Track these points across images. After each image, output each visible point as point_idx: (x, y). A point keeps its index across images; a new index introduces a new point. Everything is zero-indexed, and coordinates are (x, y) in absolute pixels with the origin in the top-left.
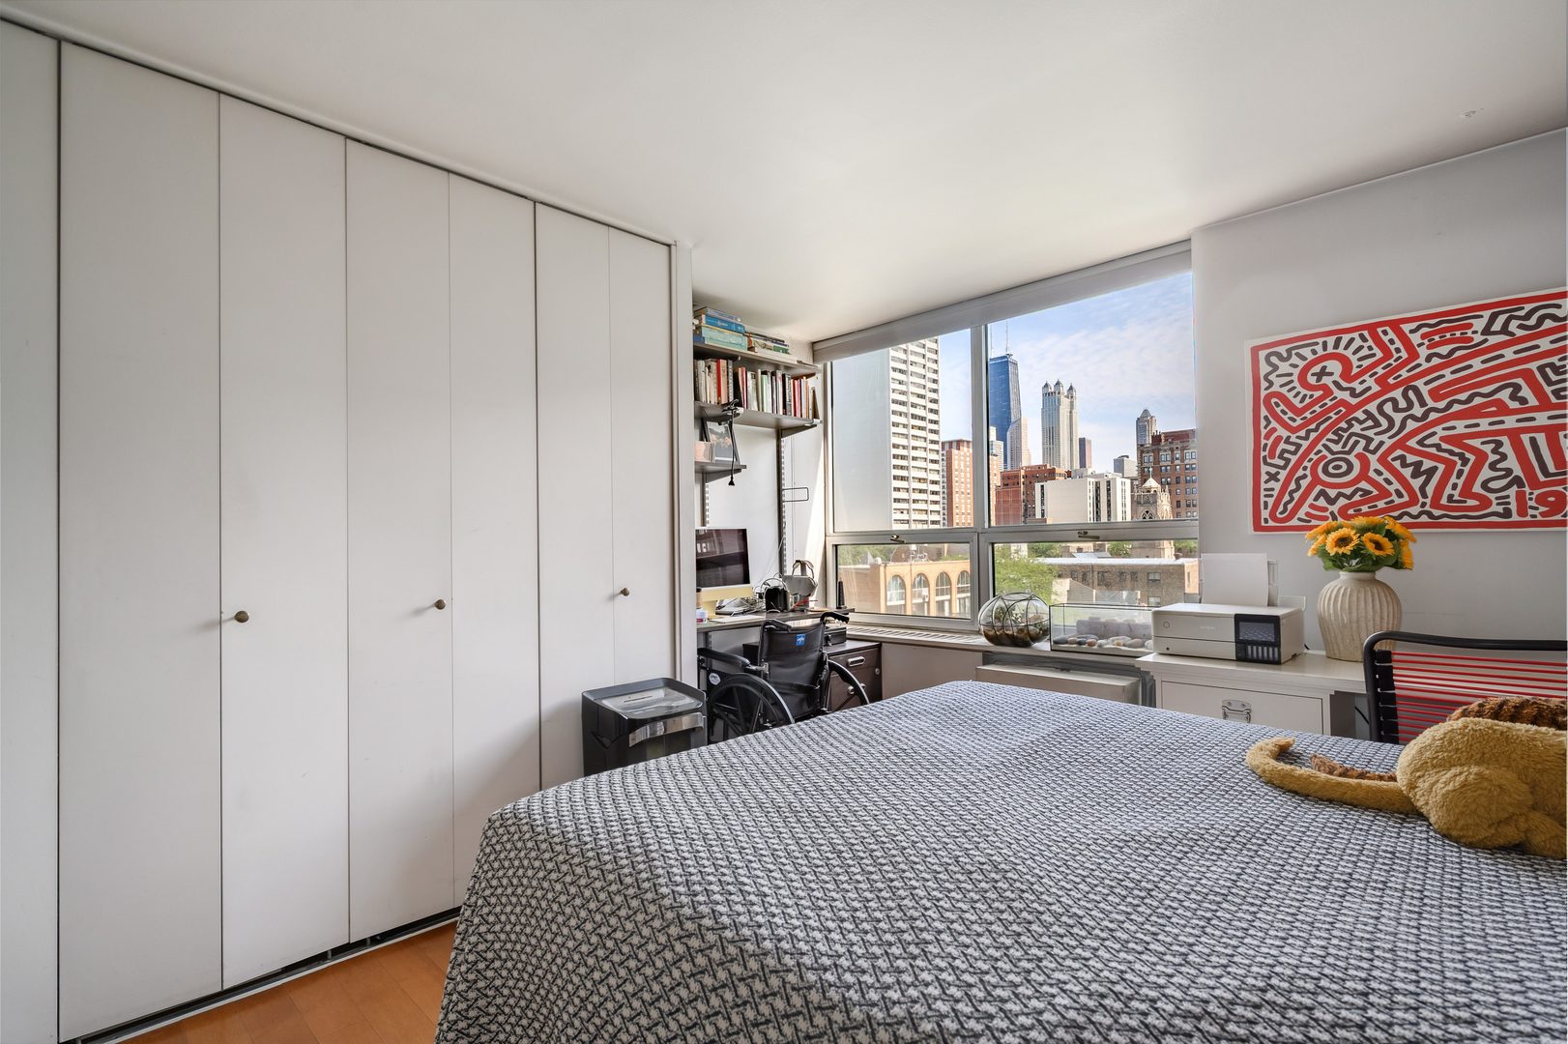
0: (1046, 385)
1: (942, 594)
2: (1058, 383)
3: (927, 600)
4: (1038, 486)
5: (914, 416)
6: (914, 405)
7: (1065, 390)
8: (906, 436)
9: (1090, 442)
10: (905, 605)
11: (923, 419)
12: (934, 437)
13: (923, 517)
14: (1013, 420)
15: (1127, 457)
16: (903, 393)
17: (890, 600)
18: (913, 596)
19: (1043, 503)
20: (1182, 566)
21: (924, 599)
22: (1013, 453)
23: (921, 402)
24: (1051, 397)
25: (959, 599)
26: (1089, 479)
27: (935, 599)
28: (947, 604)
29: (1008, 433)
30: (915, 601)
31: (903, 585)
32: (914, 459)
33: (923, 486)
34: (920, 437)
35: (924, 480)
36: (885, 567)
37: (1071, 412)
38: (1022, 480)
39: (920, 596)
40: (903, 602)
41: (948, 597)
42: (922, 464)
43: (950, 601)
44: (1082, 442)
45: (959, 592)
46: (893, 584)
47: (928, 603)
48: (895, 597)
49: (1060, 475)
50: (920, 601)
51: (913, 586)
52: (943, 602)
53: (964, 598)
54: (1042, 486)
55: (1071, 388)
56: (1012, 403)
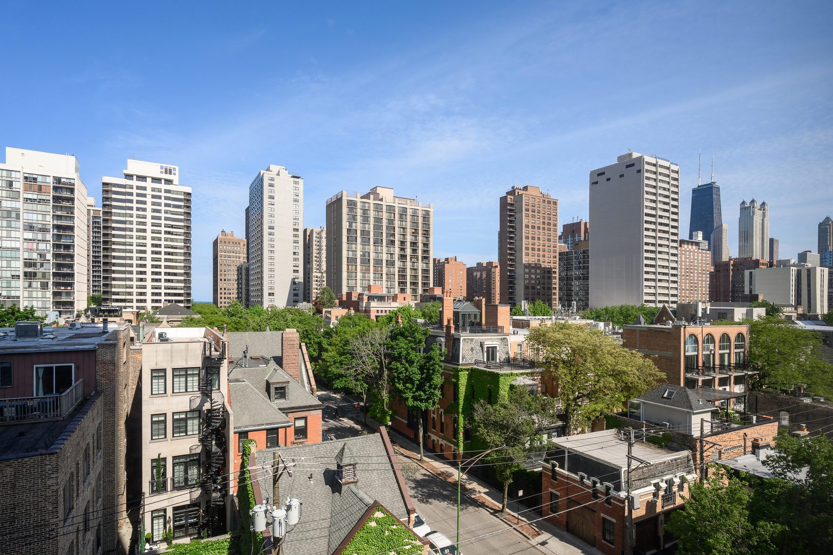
0: (744, 203)
1: (724, 349)
2: (753, 201)
3: (713, 352)
4: (747, 272)
5: (661, 224)
6: (661, 217)
7: (758, 205)
8: (654, 238)
9: (777, 241)
10: (697, 356)
11: (667, 225)
12: (675, 238)
14: (715, 227)
15: (810, 252)
16: (654, 209)
17: (688, 352)
18: (703, 349)
19: (751, 283)
21: (711, 352)
22: (716, 248)
23: (666, 214)
24: (746, 211)
25: (736, 353)
26: (792, 268)
27: (718, 352)
28: (726, 356)
29: (712, 235)
30: (704, 353)
31: (696, 341)
32: (660, 252)
33: (666, 271)
34: (664, 238)
35: (667, 267)
36: (685, 328)
37: (763, 220)
38: (731, 268)
39: (708, 349)
40: (696, 353)
41: (728, 351)
42: (666, 257)
43: (729, 354)
44: (772, 241)
45: (736, 348)
46: (689, 341)
47: (714, 355)
48: (690, 349)
49: (763, 264)
50: (708, 353)
51: (703, 342)
52: (724, 354)
53: (739, 353)
54: (751, 273)
55: (763, 204)
56: (715, 215)
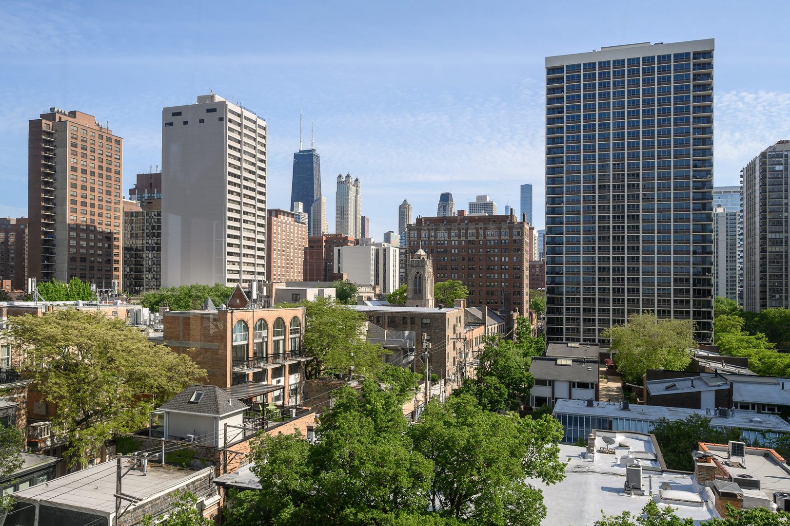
0: (340, 176)
1: (278, 335)
2: (348, 176)
3: (266, 340)
4: (336, 249)
5: (246, 188)
6: (246, 179)
7: (352, 180)
8: (239, 203)
9: (368, 219)
10: (248, 345)
11: (253, 190)
12: (262, 206)
13: (251, 269)
14: (315, 199)
15: (393, 232)
16: (239, 168)
17: (236, 341)
18: (255, 337)
19: (339, 262)
20: (444, 314)
21: (263, 339)
22: (315, 223)
23: (252, 177)
24: (342, 184)
25: (291, 339)
26: (372, 247)
27: (272, 339)
28: (281, 343)
29: (312, 208)
30: (256, 341)
31: (246, 328)
32: (246, 221)
33: (252, 244)
34: (251, 205)
35: (253, 239)
36: (232, 313)
37: (356, 197)
38: (324, 244)
39: (260, 337)
40: (246, 342)
41: (282, 337)
42: (252, 227)
43: (284, 340)
44: (363, 219)
45: (291, 333)
46: (238, 328)
47: (267, 342)
48: (239, 338)
49: (351, 242)
50: (261, 340)
51: (255, 329)
52: (278, 341)
53: (295, 338)
54: (339, 250)
55: (357, 180)
56: (315, 186)
